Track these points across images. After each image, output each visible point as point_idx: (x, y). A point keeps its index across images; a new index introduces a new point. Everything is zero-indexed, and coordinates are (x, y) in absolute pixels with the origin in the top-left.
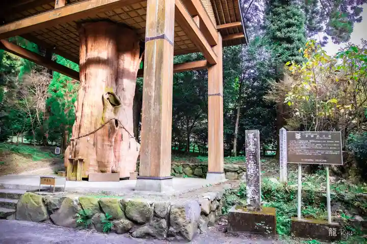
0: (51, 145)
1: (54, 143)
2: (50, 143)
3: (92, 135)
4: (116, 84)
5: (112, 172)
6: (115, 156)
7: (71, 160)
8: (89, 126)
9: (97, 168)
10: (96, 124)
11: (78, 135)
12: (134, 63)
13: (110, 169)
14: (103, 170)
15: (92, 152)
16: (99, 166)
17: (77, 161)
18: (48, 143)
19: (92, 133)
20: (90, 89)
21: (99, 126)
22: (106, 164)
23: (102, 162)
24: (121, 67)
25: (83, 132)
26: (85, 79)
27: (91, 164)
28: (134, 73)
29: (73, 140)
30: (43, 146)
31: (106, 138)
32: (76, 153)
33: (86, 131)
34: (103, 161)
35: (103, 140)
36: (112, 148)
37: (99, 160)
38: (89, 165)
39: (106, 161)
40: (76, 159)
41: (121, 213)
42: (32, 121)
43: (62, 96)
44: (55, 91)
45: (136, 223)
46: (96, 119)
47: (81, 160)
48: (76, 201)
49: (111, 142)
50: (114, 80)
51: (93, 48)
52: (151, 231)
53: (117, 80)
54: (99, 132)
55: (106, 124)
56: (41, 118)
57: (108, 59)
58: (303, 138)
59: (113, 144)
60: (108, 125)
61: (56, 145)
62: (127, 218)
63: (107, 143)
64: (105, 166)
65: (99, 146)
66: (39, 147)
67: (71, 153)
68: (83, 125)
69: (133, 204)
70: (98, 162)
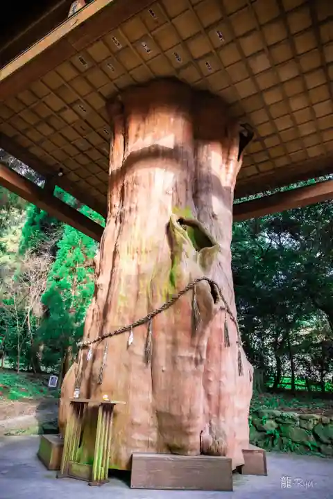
0: (45, 373)
1: (49, 370)
2: (43, 368)
3: (142, 329)
4: (196, 205)
5: (202, 453)
6: (208, 397)
7: (78, 406)
8: (132, 305)
9: (154, 436)
10: (152, 296)
11: (101, 332)
12: (227, 168)
13: (194, 441)
14: (175, 442)
15: (141, 379)
16: (161, 430)
17: (95, 409)
18: (40, 368)
19: (139, 324)
20: (133, 213)
21: (160, 302)
22: (185, 421)
23: (170, 416)
24: (204, 170)
25: (114, 322)
26: (122, 198)
27: (137, 420)
28: (228, 189)
29: (85, 347)
30: (32, 374)
31: (183, 337)
32: (92, 383)
33: (123, 320)
34: (175, 411)
35: (175, 343)
36: (201, 367)
37: (159, 409)
38: (133, 424)
39: (185, 411)
40: (92, 403)
42: (19, 330)
43: (67, 287)
44: (58, 280)
46: (152, 285)
47: (108, 408)
49: (198, 349)
50: (190, 194)
51: (141, 133)
53: (195, 196)
54: (163, 318)
55: (183, 293)
56: (34, 328)
57: (176, 148)
59: (204, 357)
60: (187, 298)
61: (52, 373)
63: (185, 352)
64: (184, 431)
65: (162, 362)
66: (25, 375)
67: (78, 385)
68: (116, 304)
70: (159, 415)
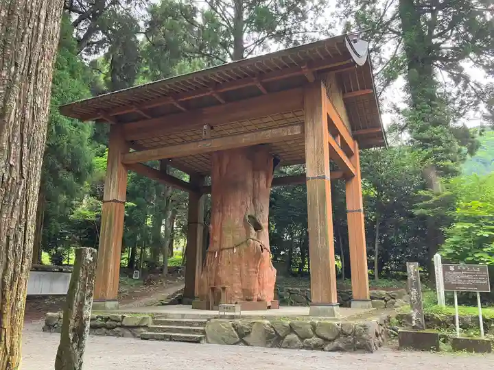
4: (254, 206)
5: (258, 301)
9: (242, 297)
13: (255, 297)
14: (249, 298)
16: (244, 294)
22: (252, 291)
23: (248, 290)
24: (257, 187)
31: (251, 265)
34: (249, 288)
35: (248, 267)
37: (243, 288)
38: (234, 293)
39: (252, 288)
40: (218, 287)
41: (311, 333)
45: (326, 340)
47: (224, 289)
48: (268, 324)
49: (256, 268)
52: (340, 345)
53: (254, 201)
58: (456, 269)
59: (258, 271)
62: (319, 337)
63: (252, 270)
64: (252, 295)
65: (245, 273)
69: (321, 325)
70: (243, 290)
